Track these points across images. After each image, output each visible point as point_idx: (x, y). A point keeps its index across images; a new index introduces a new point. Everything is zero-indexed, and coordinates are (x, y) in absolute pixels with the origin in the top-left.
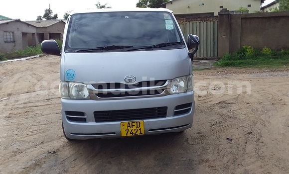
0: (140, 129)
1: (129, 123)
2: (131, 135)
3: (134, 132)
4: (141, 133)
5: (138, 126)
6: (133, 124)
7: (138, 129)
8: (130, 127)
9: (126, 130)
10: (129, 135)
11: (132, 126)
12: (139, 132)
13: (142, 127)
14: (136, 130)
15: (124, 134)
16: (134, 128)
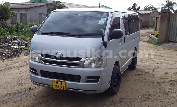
0: (63, 86)
1: (57, 81)
2: (58, 89)
3: (60, 87)
4: (63, 89)
5: (62, 84)
6: (60, 82)
7: (62, 86)
8: (58, 83)
9: (55, 85)
10: (57, 88)
11: (59, 83)
12: (62, 88)
13: (64, 85)
14: (61, 87)
15: (54, 87)
16: (60, 85)
